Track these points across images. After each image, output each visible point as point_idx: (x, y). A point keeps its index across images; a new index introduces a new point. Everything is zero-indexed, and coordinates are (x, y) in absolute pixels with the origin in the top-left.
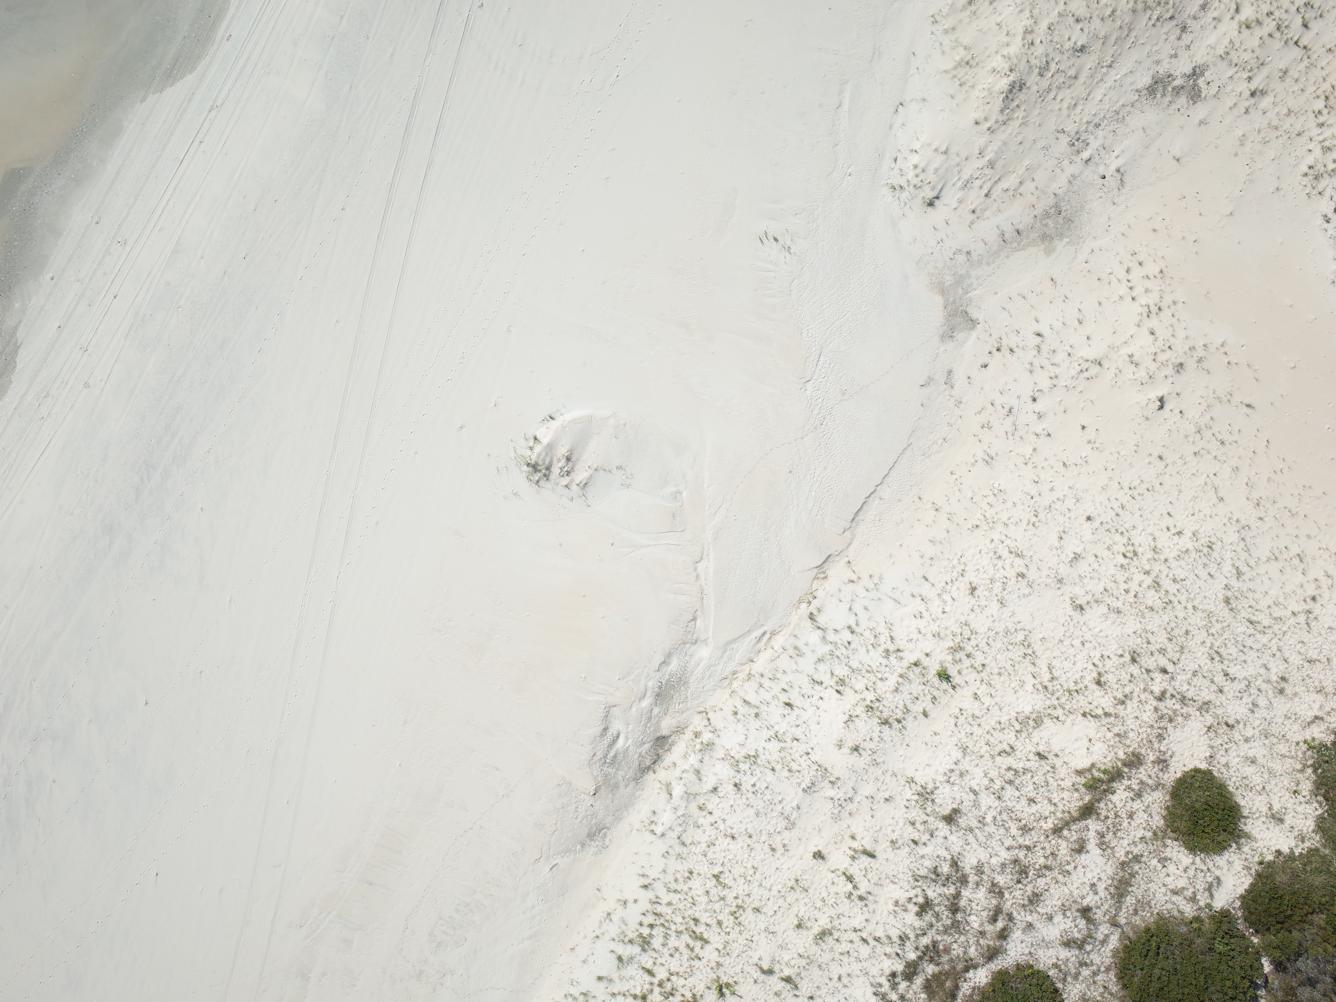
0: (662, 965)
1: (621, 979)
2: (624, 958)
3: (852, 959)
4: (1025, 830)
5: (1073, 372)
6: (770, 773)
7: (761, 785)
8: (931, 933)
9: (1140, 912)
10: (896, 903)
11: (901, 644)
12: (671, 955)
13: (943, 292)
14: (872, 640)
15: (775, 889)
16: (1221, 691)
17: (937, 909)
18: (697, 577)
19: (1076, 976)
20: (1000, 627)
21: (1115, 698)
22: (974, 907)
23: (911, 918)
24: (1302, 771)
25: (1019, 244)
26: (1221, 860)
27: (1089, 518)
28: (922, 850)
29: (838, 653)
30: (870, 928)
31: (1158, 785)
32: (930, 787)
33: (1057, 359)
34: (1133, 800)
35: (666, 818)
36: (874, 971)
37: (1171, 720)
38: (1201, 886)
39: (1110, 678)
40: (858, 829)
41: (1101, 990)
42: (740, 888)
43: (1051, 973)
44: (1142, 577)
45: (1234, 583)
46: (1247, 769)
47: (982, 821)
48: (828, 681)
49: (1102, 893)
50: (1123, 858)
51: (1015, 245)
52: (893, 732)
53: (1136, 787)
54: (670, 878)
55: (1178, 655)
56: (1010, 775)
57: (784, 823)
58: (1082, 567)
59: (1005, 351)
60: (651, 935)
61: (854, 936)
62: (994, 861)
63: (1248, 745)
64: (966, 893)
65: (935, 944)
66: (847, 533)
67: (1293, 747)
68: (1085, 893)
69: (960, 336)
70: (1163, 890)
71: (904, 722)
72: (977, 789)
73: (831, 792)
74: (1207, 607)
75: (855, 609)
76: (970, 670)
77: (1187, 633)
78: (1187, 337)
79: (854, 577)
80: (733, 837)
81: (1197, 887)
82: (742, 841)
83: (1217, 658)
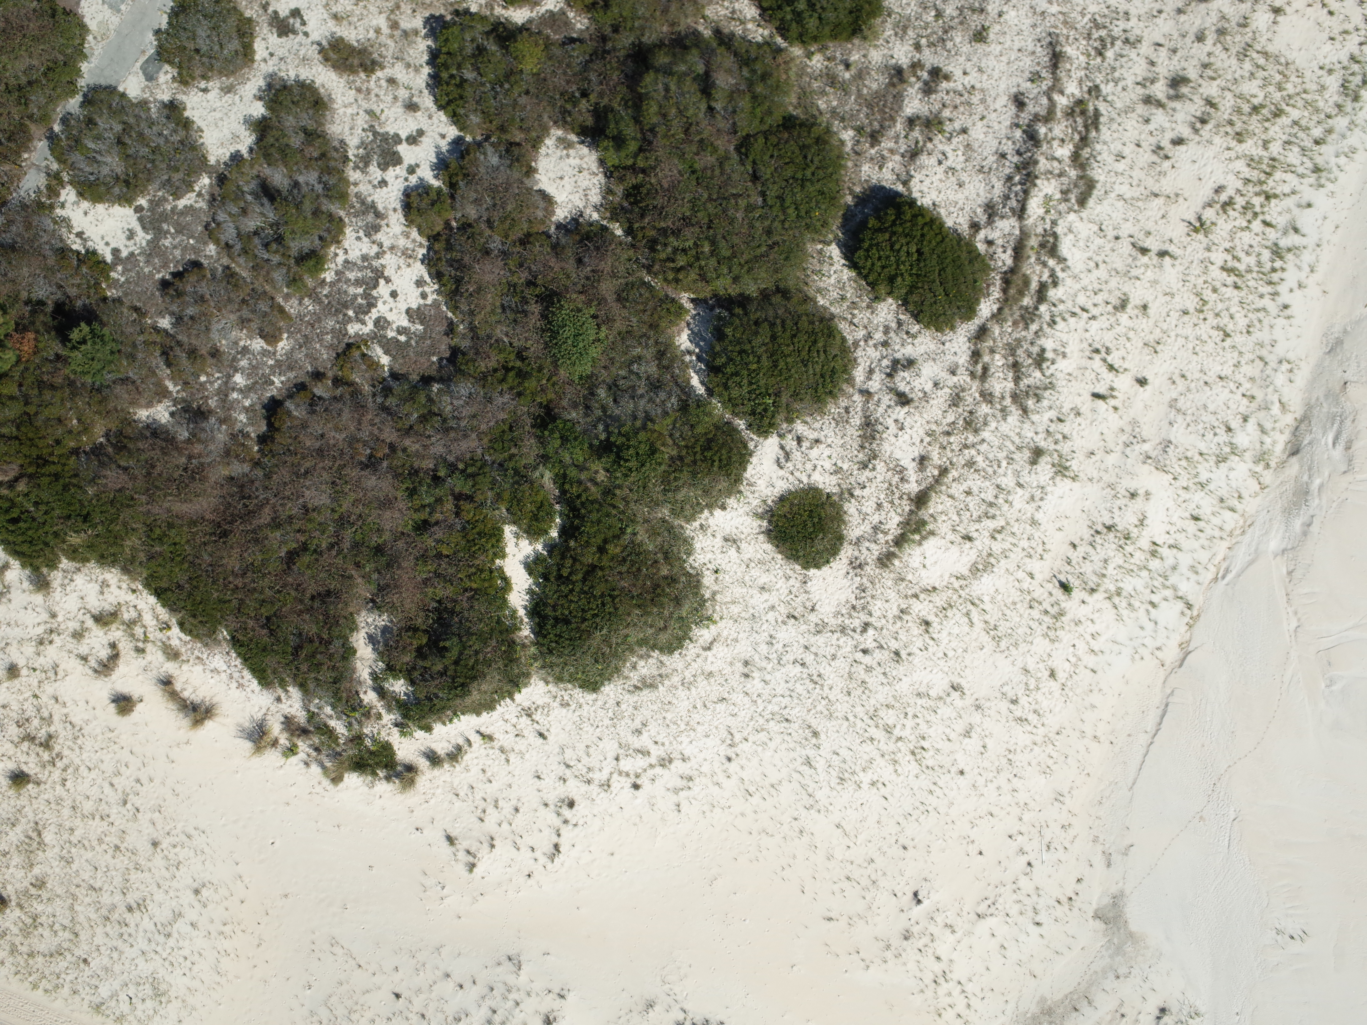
0: (1257, 235)
1: (1289, 211)
2: (1292, 232)
3: (1090, 288)
4: (970, 464)
5: (1001, 900)
6: (1205, 451)
7: (1209, 436)
8: (1030, 335)
9: (842, 411)
10: (1064, 355)
11: (1107, 604)
12: (1251, 246)
13: (1131, 935)
14: (1132, 601)
15: (1173, 338)
16: (806, 647)
17: (1030, 361)
18: (1296, 613)
19: (887, 330)
20: (1023, 647)
21: (909, 613)
22: (1001, 375)
23: (1049, 344)
24: (714, 594)
25: (1072, 999)
26: (781, 487)
27: (962, 773)
28: (1053, 414)
29: (1161, 579)
30: (1082, 323)
31: (858, 542)
32: (1058, 478)
33: (1017, 907)
34: (881, 522)
35: (1280, 379)
36: (1069, 282)
37: (854, 607)
38: (797, 455)
39: (916, 630)
40: (1113, 417)
41: (855, 321)
42: (1204, 330)
43: (915, 328)
44: (903, 734)
45: (811, 753)
46: (766, 580)
47: (1010, 460)
48: (1164, 551)
49: (890, 422)
50: (876, 462)
51: (1075, 997)
52: (1100, 520)
53: (880, 536)
54: (1266, 322)
55: (853, 670)
56: (992, 511)
57: (1180, 404)
58: (960, 727)
59: (1064, 900)
60: (1273, 261)
61: (1094, 311)
62: (993, 425)
63: (769, 604)
64: (1011, 385)
65: (1026, 328)
66: (1169, 691)
67: (725, 611)
68: (908, 419)
69: (1107, 901)
70: (829, 441)
71: (1092, 532)
72: (1018, 489)
73: (1146, 447)
74: (834, 723)
75: (1152, 624)
76: (1040, 599)
77: (849, 694)
78: (905, 964)
79: (1158, 653)
80: (1221, 378)
81: (799, 454)
82: (1211, 377)
83: (815, 678)
